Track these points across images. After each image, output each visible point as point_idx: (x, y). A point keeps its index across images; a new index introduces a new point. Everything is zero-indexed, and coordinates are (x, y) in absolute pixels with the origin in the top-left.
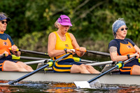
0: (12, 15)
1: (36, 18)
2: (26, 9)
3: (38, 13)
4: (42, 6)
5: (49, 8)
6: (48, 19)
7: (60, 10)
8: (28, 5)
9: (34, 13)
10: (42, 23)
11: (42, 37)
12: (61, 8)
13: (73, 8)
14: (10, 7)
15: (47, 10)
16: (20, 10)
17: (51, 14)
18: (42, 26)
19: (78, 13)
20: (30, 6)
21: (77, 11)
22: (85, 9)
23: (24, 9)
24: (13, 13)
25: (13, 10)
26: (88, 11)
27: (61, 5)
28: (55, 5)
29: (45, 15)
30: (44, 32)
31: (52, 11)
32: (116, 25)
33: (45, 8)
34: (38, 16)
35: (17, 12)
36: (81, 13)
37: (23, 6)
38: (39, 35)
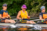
0: (20, 4)
1: (28, 5)
2: (25, 2)
3: (29, 4)
4: (30, 1)
5: (33, 2)
6: (32, 6)
7: (36, 3)
8: (25, 1)
9: (27, 4)
10: (30, 7)
11: (30, 12)
12: (36, 2)
13: (41, 2)
14: (19, 2)
15: (32, 3)
16: (23, 3)
17: (33, 4)
18: (30, 8)
19: (42, 4)
20: (26, 1)
21: (42, 3)
22: (45, 2)
23: (24, 2)
24: (20, 3)
25: (20, 2)
26: (45, 3)
27: (37, 1)
28: (34, 1)
29: (31, 4)
30: (31, 10)
31: (34, 3)
32: (42, 8)
33: (31, 2)
34: (29, 5)
35: (22, 3)
36: (43, 4)
37: (24, 1)
38: (29, 11)
